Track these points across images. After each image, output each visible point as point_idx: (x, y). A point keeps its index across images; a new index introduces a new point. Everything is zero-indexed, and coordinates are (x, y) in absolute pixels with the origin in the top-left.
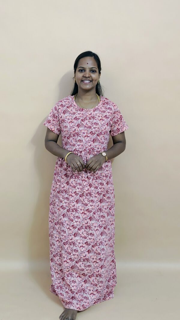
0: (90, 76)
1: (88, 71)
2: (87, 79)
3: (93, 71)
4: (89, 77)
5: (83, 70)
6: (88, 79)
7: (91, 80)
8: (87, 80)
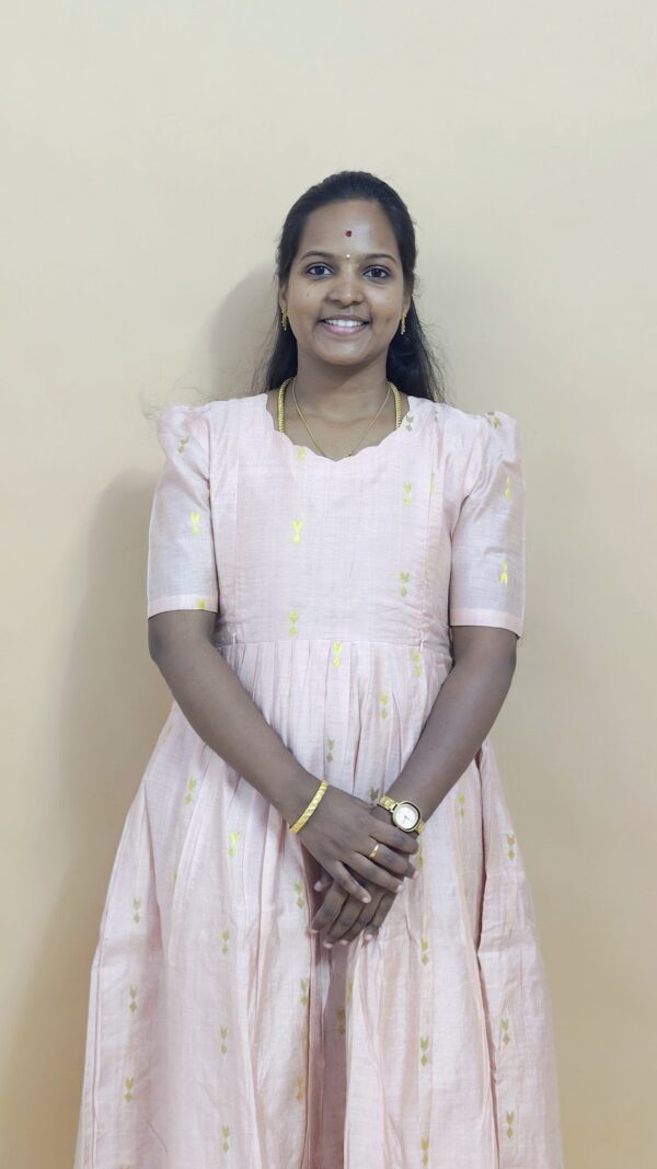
0: (359, 298)
1: (349, 270)
2: (344, 312)
3: (377, 273)
4: (355, 303)
5: (323, 267)
6: (351, 311)
7: (365, 316)
8: (346, 318)
